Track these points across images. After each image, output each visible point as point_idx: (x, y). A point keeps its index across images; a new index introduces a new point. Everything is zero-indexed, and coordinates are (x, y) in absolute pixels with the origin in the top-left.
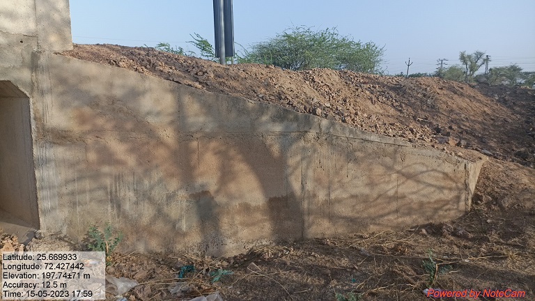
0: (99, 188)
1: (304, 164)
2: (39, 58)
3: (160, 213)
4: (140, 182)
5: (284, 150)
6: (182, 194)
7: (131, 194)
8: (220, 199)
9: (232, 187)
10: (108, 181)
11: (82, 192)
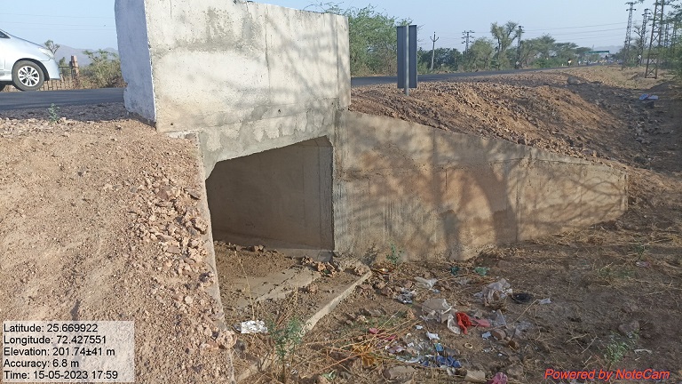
0: (377, 215)
1: (519, 185)
2: (340, 115)
3: (418, 231)
4: (405, 208)
5: (505, 175)
6: (434, 213)
7: (399, 218)
8: (461, 216)
9: (470, 206)
10: (383, 209)
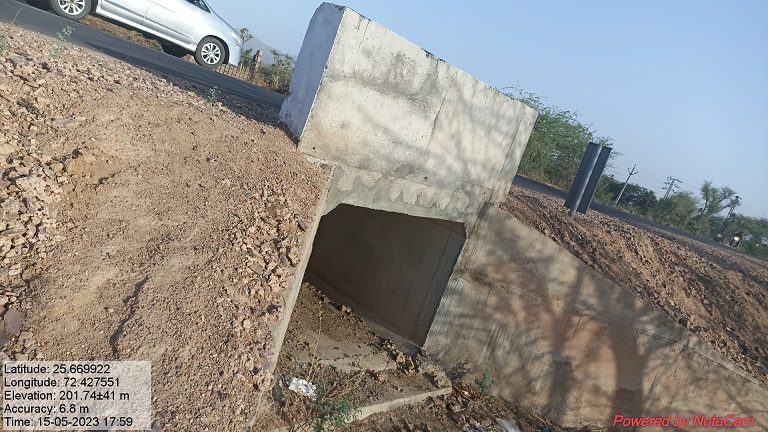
0: (484, 330)
1: (661, 369)
3: (522, 369)
4: (519, 335)
5: (650, 351)
7: (507, 344)
8: (578, 374)
9: (593, 368)
11: (470, 328)
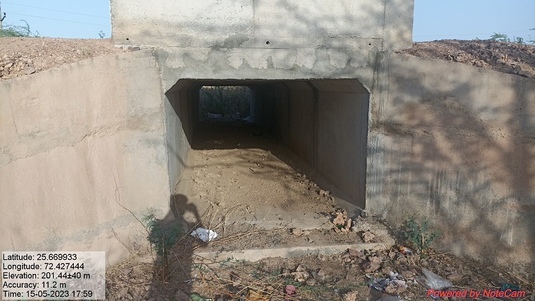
0: (421, 182)
2: (382, 58)
6: (512, 203)
10: (429, 177)
11: (404, 182)
